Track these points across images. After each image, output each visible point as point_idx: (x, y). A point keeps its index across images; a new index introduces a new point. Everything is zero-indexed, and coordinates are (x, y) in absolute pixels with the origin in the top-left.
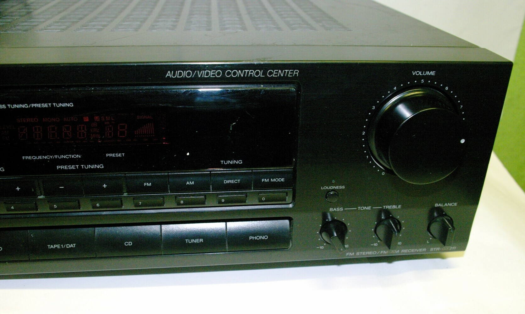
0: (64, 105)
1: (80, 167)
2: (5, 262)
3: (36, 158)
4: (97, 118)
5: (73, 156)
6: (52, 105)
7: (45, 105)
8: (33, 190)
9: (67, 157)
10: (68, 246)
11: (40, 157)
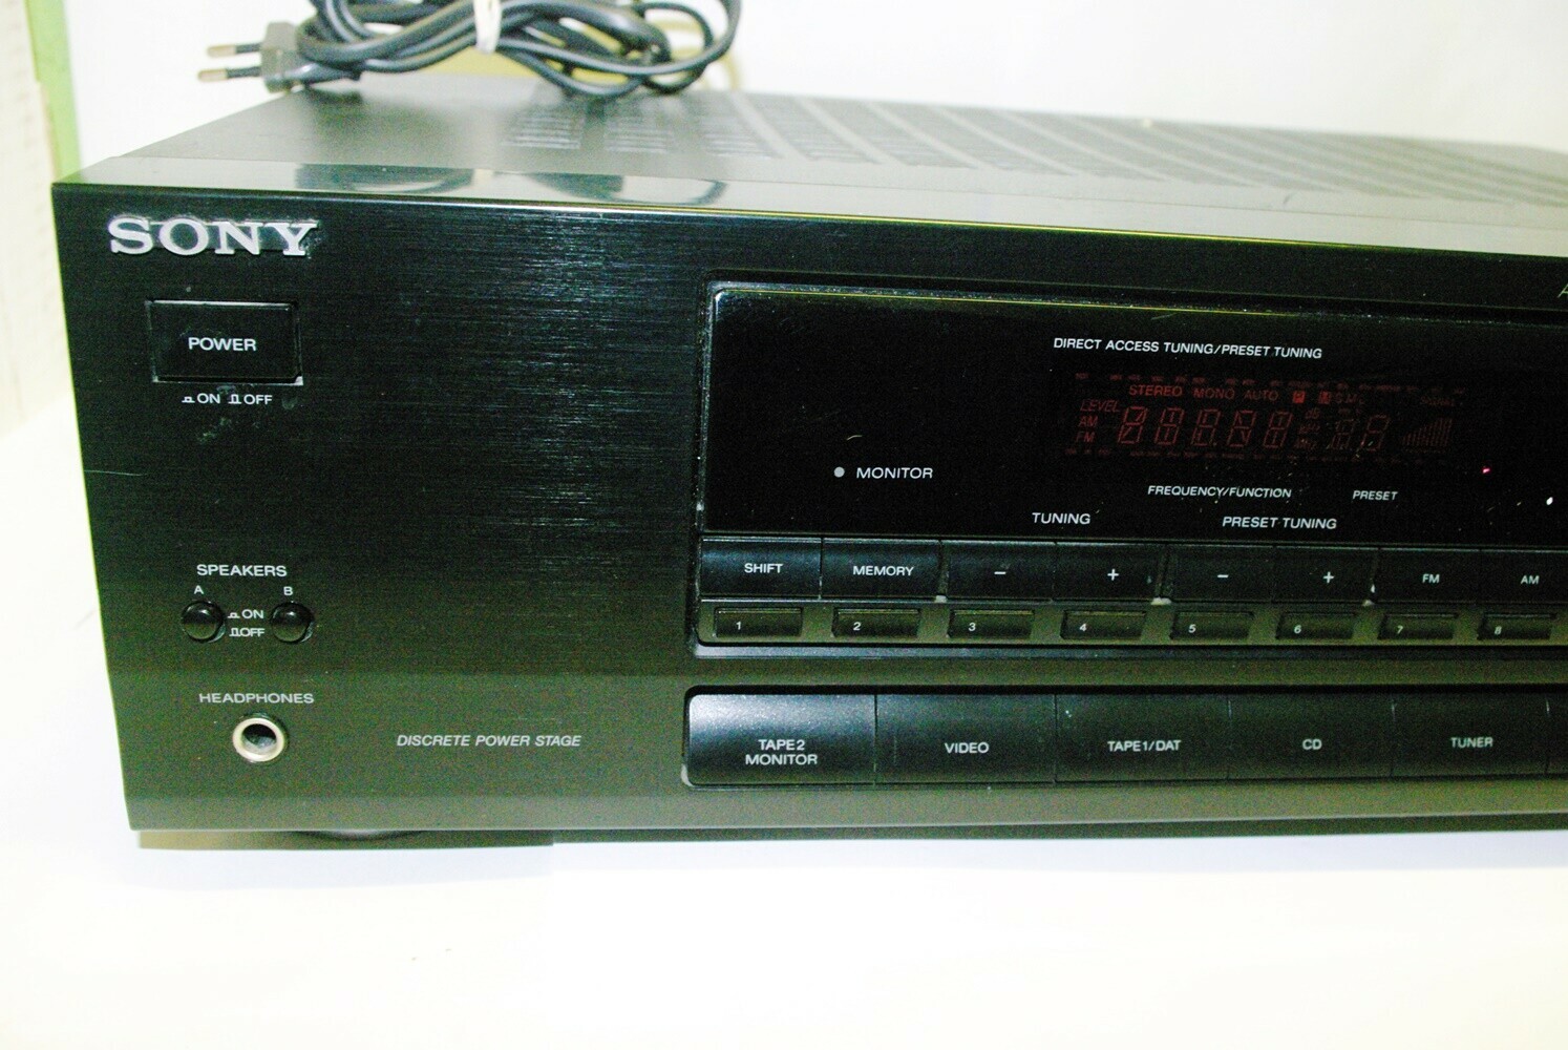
0: (1298, 353)
1: (1280, 523)
2: (985, 784)
3: (1181, 491)
4: (1325, 398)
5: (1273, 493)
6: (1272, 351)
7: (1254, 351)
8: (1149, 581)
9: (1259, 492)
10: (1161, 745)
11: (1191, 491)
